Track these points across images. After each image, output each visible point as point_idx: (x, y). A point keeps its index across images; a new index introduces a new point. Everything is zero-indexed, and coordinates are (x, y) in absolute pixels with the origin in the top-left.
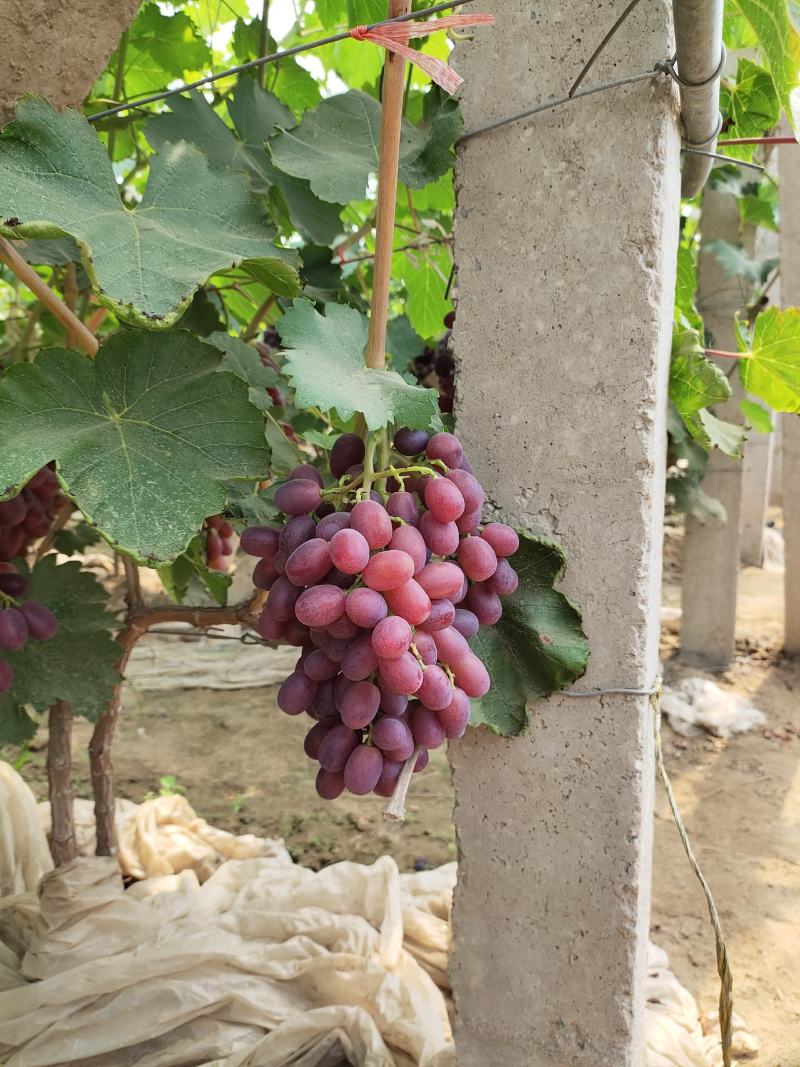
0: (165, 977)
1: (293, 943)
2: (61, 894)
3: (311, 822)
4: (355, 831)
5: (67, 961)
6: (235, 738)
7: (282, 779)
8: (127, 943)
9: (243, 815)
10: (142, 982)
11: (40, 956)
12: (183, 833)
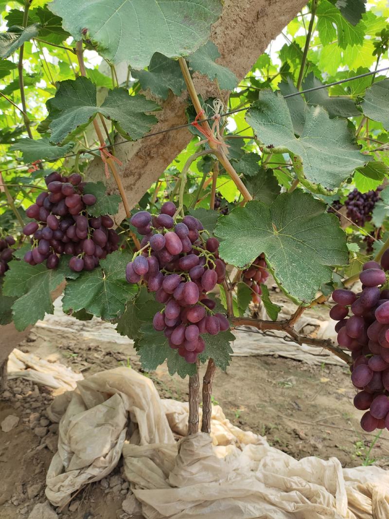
0: (234, 498)
1: (293, 493)
2: (191, 449)
3: (275, 430)
4: (298, 439)
5: (191, 481)
6: (232, 380)
7: (257, 405)
8: (216, 478)
9: (241, 420)
10: (224, 499)
11: (179, 476)
12: (220, 425)
